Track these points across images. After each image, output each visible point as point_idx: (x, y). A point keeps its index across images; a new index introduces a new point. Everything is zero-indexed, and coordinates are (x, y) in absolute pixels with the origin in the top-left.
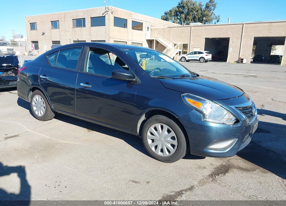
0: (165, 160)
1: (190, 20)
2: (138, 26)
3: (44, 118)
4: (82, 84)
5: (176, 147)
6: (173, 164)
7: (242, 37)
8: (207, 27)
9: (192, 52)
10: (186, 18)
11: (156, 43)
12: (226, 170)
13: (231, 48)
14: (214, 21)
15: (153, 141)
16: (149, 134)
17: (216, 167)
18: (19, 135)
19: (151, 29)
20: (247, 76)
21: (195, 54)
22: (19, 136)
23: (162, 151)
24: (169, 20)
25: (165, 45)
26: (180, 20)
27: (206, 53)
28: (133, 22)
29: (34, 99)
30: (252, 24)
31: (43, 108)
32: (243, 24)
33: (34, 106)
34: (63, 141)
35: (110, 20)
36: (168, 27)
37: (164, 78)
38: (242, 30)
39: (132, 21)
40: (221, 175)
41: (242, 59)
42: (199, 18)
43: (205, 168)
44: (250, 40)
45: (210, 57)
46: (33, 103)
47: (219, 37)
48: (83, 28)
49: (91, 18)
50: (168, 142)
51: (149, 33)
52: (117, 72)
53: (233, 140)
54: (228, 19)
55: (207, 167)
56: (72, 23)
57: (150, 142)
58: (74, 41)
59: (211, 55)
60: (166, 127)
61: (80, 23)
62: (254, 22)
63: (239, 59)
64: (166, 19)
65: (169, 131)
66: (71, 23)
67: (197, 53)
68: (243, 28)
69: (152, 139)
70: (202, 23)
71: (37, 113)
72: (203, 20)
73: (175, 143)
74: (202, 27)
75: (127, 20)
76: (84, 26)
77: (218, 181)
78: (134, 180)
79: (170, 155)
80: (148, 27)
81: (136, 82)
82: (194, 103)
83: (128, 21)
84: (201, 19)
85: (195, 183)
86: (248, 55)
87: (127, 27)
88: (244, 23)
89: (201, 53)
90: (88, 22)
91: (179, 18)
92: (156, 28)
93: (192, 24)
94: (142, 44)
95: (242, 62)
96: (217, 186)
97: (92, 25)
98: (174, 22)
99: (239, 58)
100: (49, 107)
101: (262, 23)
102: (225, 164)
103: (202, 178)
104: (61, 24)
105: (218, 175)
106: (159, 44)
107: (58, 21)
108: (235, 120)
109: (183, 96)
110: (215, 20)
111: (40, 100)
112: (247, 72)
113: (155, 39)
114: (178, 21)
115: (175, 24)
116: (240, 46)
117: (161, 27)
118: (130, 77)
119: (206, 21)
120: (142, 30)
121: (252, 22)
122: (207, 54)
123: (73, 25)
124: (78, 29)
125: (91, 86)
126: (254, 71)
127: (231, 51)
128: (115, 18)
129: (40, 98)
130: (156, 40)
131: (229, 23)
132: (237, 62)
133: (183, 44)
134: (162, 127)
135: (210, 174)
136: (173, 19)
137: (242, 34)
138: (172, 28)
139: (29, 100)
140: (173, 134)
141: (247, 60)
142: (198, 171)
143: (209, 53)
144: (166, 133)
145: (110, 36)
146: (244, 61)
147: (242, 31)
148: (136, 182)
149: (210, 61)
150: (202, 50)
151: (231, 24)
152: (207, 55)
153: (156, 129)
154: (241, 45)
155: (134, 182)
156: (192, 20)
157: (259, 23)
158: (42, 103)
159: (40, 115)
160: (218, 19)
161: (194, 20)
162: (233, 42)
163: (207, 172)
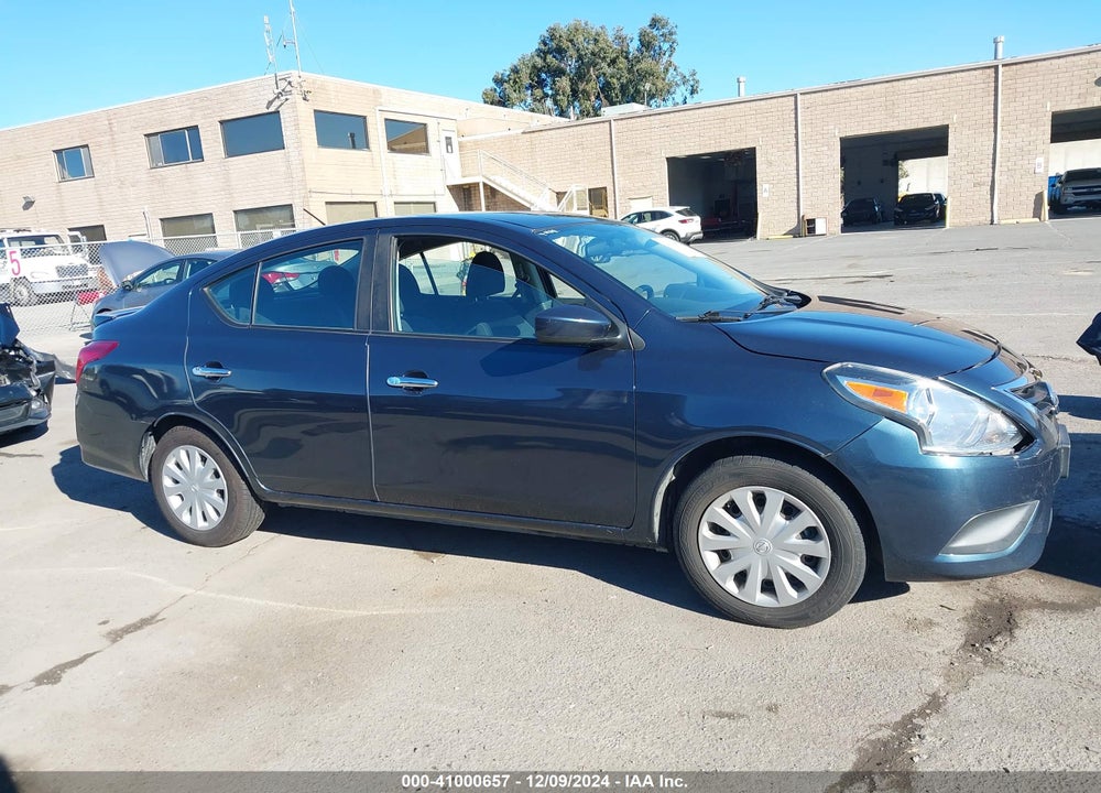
0: (785, 619)
1: (593, 98)
2: (408, 137)
3: (219, 537)
4: (395, 381)
5: (826, 567)
6: (815, 630)
7: (797, 142)
8: (667, 116)
9: (629, 217)
10: (575, 92)
11: (486, 197)
12: (1005, 618)
13: (766, 186)
14: (681, 92)
15: (724, 556)
16: (705, 531)
17: (964, 615)
18: (158, 614)
19: (460, 143)
20: (857, 279)
21: (639, 221)
22: (159, 618)
23: (768, 587)
24: (513, 104)
25: (523, 199)
26: (556, 102)
27: (678, 212)
28: (391, 124)
29: (170, 464)
30: (827, 91)
31: (216, 496)
32: (795, 96)
33: (172, 491)
34: (351, 613)
35: (299, 126)
36: (524, 133)
37: (718, 318)
38: (796, 117)
39: (386, 120)
40: (998, 638)
41: (811, 222)
42: (622, 86)
43: (930, 623)
44: (829, 149)
45: (694, 225)
46: (167, 482)
47: (713, 150)
48: (195, 167)
49: (221, 122)
50: (791, 551)
51: (454, 160)
52: (550, 318)
53: (1027, 507)
54: (739, 82)
55: (936, 620)
56: (144, 149)
57: (712, 561)
58: (161, 220)
59: (697, 219)
60: (775, 498)
61: (178, 146)
62: (833, 86)
63: (799, 222)
64: (503, 102)
65: (789, 511)
66: (141, 152)
67: (648, 216)
68: (796, 109)
69: (717, 552)
70: (642, 104)
71: (186, 518)
72: (638, 92)
73: (822, 549)
74: (652, 118)
75: (365, 118)
76: (199, 156)
77: (1009, 663)
78: (718, 709)
79: (806, 596)
80: (448, 139)
81: (624, 344)
82: (878, 393)
83: (369, 121)
84: (632, 91)
85: (937, 683)
86: (827, 204)
87: (371, 145)
88: (797, 90)
89: (663, 215)
90: (212, 141)
91: (550, 92)
92: (479, 137)
93: (609, 112)
94: (434, 203)
95: (811, 231)
96: (1015, 678)
97: (233, 149)
98: (533, 110)
99: (800, 219)
100: (245, 487)
101: (862, 85)
102: (987, 598)
103: (946, 660)
104: (99, 157)
105: (991, 639)
106: (498, 196)
107: (87, 146)
108: (1016, 435)
109: (832, 374)
110: (683, 88)
111: (199, 464)
112: (850, 266)
113: (479, 179)
114: (549, 103)
115: (547, 117)
116: (798, 174)
117: (499, 134)
118: (600, 330)
119: (652, 96)
120: (426, 150)
121: (826, 87)
122: (683, 218)
123: (153, 158)
124: (176, 171)
125: (436, 383)
126: (870, 257)
127: (765, 195)
128: (320, 116)
129: (198, 458)
130: (485, 185)
131: (744, 95)
132: (796, 233)
133: (590, 190)
134: (760, 501)
135: (962, 641)
136: (529, 100)
137: (797, 129)
138: (541, 133)
139: (141, 473)
140: (808, 518)
141: (827, 222)
142: (915, 639)
143: (690, 213)
144: (780, 519)
145: (308, 187)
146: (820, 227)
147: (796, 122)
148: (730, 716)
149: (697, 241)
150: (663, 205)
151: (748, 98)
152: (684, 222)
153: (733, 509)
154: (798, 170)
155: (721, 715)
156: (598, 97)
157: (850, 87)
158: (209, 478)
159: (201, 525)
160: (692, 83)
161: (608, 95)
162: (770, 164)
163: (951, 636)
